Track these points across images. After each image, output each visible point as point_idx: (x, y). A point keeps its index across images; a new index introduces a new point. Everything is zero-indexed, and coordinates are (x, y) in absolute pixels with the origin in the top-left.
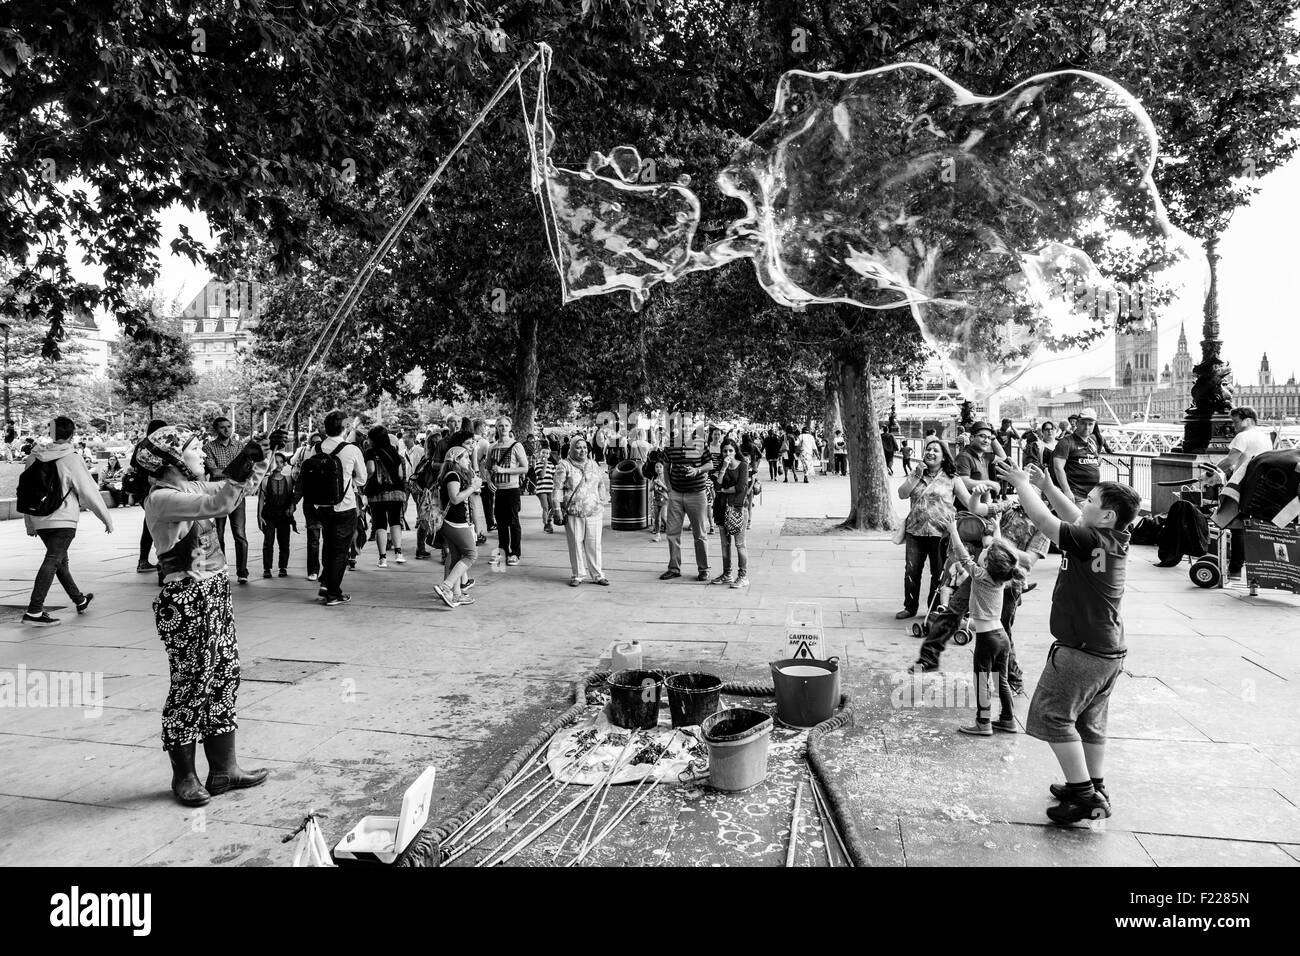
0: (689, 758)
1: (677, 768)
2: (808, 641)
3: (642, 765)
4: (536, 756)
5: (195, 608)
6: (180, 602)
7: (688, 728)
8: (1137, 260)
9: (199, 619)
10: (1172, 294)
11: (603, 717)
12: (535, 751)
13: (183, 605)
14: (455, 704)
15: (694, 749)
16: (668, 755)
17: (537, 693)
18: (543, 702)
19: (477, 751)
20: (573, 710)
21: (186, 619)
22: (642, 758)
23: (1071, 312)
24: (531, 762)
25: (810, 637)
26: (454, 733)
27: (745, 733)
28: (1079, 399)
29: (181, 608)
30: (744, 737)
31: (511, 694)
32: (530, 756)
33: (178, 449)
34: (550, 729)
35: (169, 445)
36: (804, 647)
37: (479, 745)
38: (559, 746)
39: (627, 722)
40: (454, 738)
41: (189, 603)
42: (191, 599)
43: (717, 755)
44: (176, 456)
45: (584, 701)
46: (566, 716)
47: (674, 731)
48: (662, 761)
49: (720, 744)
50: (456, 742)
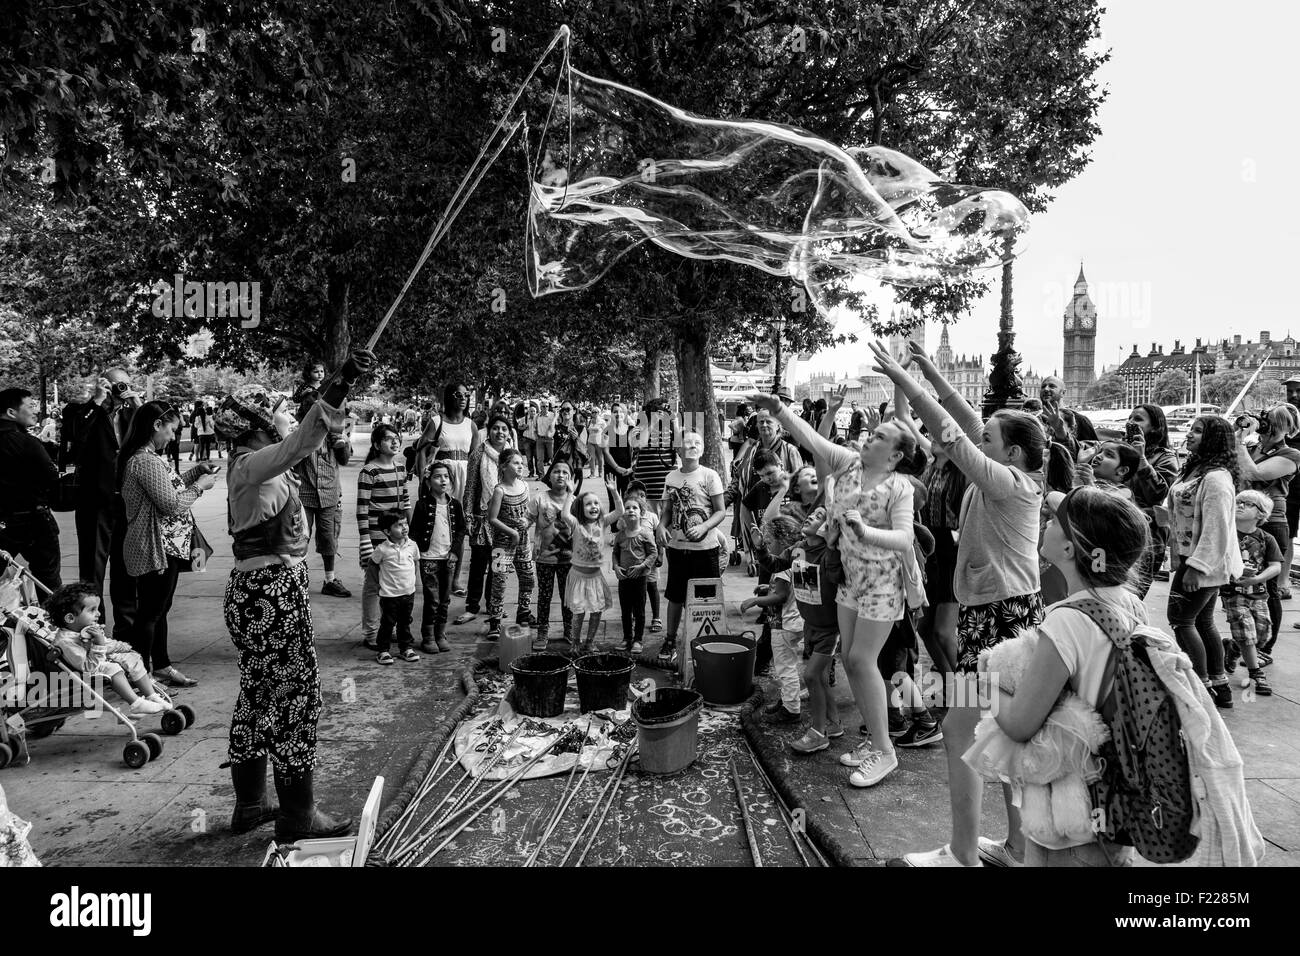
0: (613, 743)
1: (603, 754)
2: (711, 618)
3: (566, 754)
4: (443, 754)
5: (290, 600)
6: (273, 594)
7: (603, 712)
8: (955, 255)
9: (296, 613)
10: (985, 287)
11: (505, 705)
12: (441, 747)
13: (276, 597)
14: (330, 702)
15: (613, 733)
16: (590, 742)
17: (419, 684)
18: (428, 693)
19: (372, 752)
20: (468, 700)
21: (281, 614)
22: (560, 748)
23: (895, 300)
24: (439, 760)
25: (714, 613)
26: (338, 735)
27: (680, 713)
28: (858, 385)
29: (274, 601)
30: (677, 718)
31: (389, 687)
32: (436, 754)
33: (269, 410)
34: (450, 722)
35: (258, 405)
36: (707, 623)
37: (373, 746)
38: (466, 741)
39: (534, 709)
40: (340, 739)
41: (283, 595)
42: (285, 590)
43: (651, 736)
44: (266, 419)
45: (477, 689)
46: (463, 707)
47: (588, 716)
48: (585, 748)
49: (655, 726)
50: (344, 745)
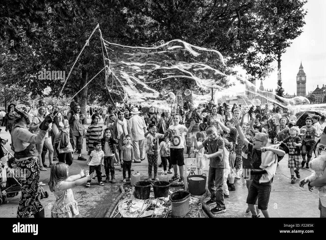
0: (164, 207)
1: (161, 210)
2: (193, 170)
3: (150, 211)
4: (115, 210)
5: (35, 169)
6: (29, 167)
7: (161, 198)
9: (36, 172)
11: (132, 196)
12: (114, 208)
13: (30, 168)
14: (83, 194)
15: (164, 204)
16: (157, 207)
17: (108, 189)
18: (110, 192)
19: (94, 209)
20: (122, 194)
21: (32, 173)
22: (149, 209)
24: (114, 212)
25: (194, 168)
26: (85, 204)
27: (184, 199)
29: (30, 169)
30: (183, 200)
31: (99, 190)
32: (113, 210)
34: (117, 201)
37: (95, 207)
38: (121, 207)
39: (141, 197)
40: (85, 205)
41: (33, 167)
42: (33, 166)
43: (174, 206)
45: (124, 191)
46: (120, 196)
47: (157, 199)
48: (156, 209)
49: (176, 203)
50: (87, 207)
